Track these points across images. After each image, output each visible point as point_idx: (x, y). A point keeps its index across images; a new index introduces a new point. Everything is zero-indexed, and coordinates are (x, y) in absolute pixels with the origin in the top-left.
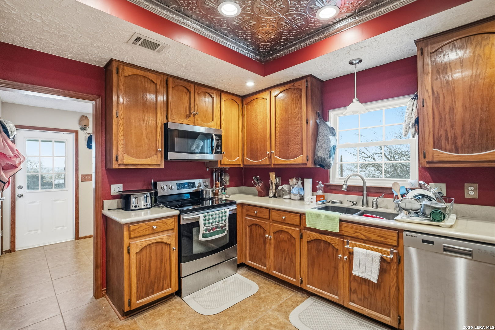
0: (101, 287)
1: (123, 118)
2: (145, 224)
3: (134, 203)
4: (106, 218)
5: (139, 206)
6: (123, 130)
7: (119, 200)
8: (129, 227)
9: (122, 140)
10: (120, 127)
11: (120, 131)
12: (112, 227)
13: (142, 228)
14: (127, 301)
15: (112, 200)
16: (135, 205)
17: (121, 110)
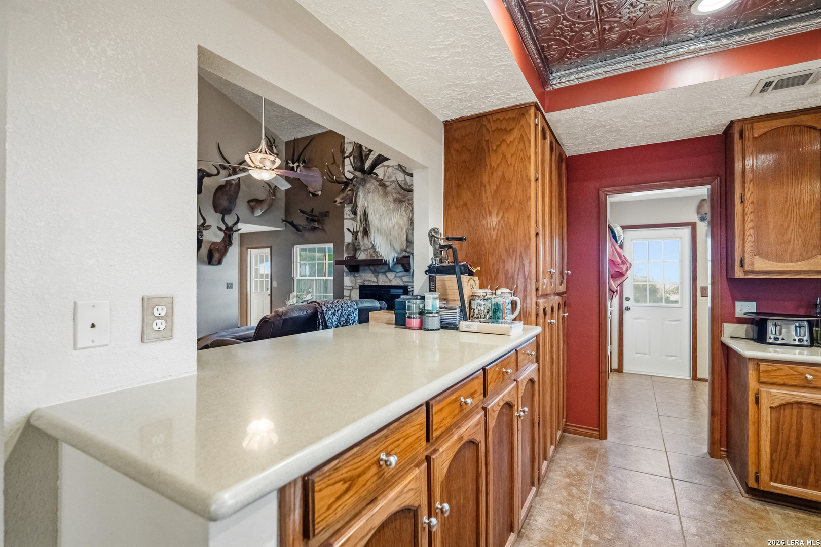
0: (719, 445)
1: (753, 202)
2: (788, 367)
3: (774, 333)
4: (726, 349)
5: (783, 339)
6: (752, 220)
7: (749, 325)
8: (758, 365)
9: (750, 235)
10: (747, 217)
11: (747, 223)
12: (734, 361)
13: (782, 373)
14: (754, 473)
15: (738, 324)
16: (776, 336)
17: (749, 190)
